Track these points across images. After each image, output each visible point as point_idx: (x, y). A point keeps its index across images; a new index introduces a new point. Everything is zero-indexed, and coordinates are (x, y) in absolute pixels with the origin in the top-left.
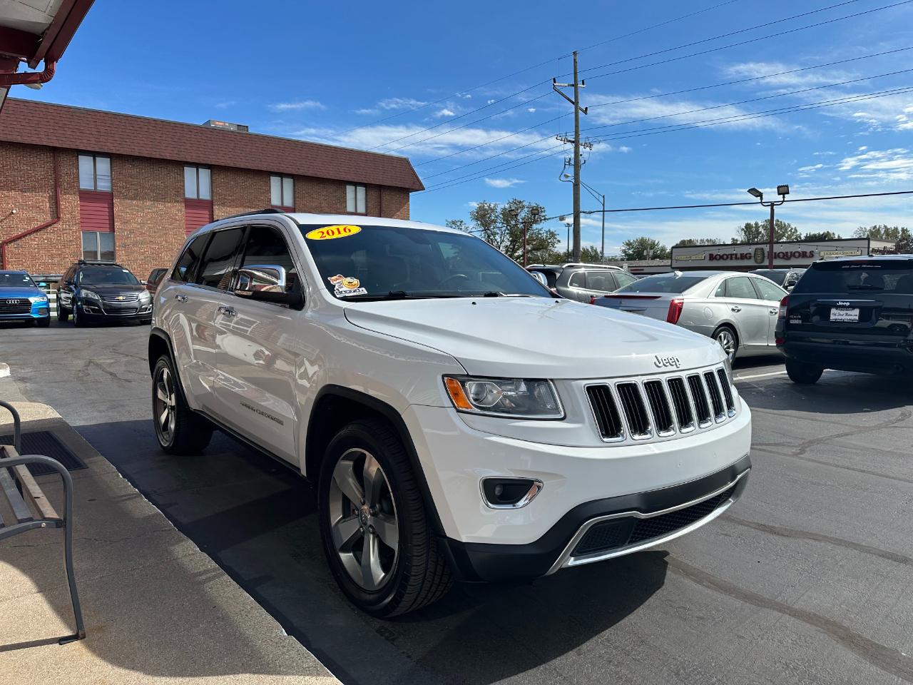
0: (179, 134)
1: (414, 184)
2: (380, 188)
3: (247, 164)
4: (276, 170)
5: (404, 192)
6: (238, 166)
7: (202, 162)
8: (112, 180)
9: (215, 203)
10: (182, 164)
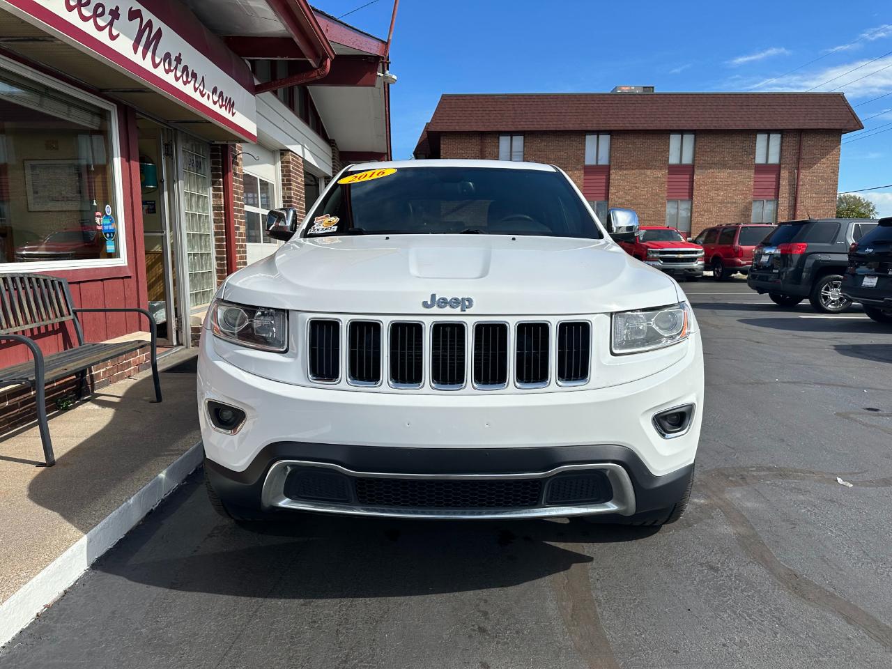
0: (583, 105)
1: (848, 122)
2: (801, 133)
3: (645, 125)
4: (675, 128)
5: (834, 134)
6: (636, 128)
7: (603, 129)
8: (524, 155)
9: (612, 167)
10: (583, 133)
